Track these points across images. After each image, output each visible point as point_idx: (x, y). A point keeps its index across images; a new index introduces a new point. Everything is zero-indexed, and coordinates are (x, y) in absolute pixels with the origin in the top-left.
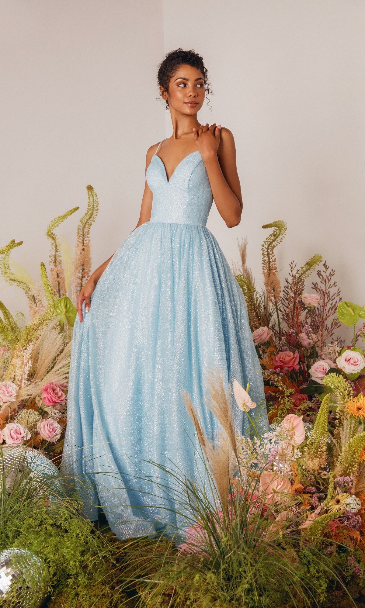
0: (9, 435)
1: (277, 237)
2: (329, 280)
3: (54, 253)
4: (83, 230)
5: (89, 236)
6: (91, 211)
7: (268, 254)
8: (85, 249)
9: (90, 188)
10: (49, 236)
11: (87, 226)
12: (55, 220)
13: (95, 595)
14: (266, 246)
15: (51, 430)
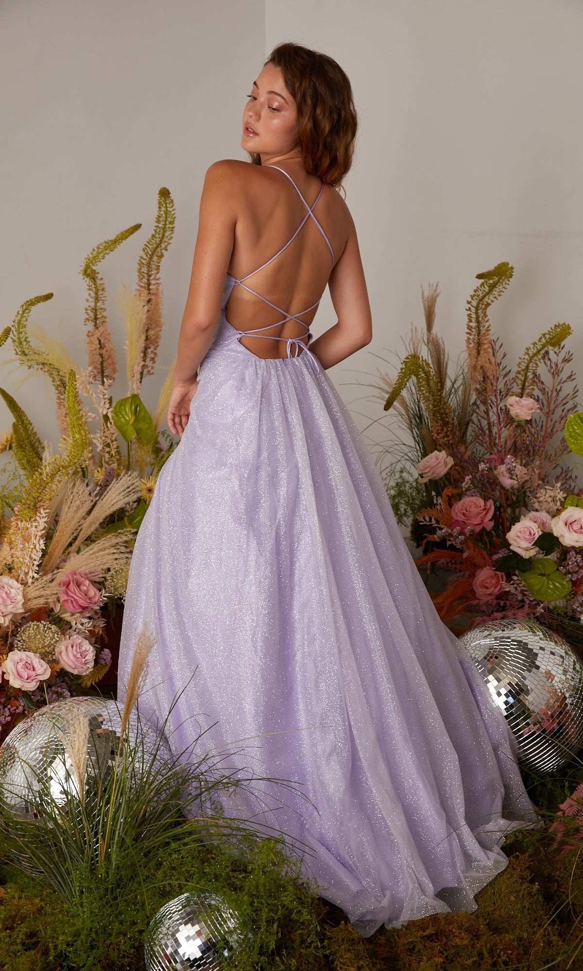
3: (92, 305)
4: (148, 265)
5: (159, 276)
6: (161, 233)
7: (477, 317)
8: (151, 299)
9: (164, 193)
10: (88, 275)
11: (155, 258)
12: (98, 248)
14: (474, 303)
15: (79, 655)
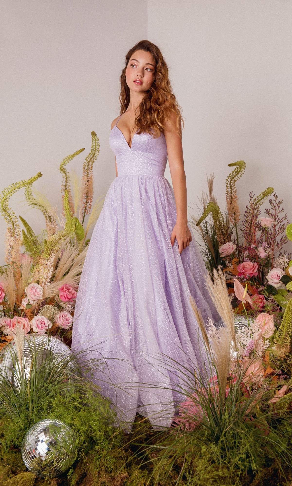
0: (36, 324)
1: (237, 174)
2: (279, 207)
3: (65, 184)
4: (88, 166)
5: (92, 171)
6: (94, 151)
7: (231, 186)
8: (89, 181)
9: (94, 134)
10: (62, 170)
11: (91, 163)
12: (66, 158)
13: (114, 457)
14: (229, 180)
15: (65, 320)
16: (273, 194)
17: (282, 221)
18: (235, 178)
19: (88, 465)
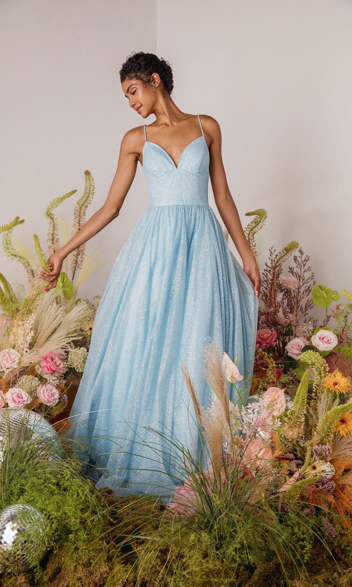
0: (11, 398)
1: (258, 225)
2: (304, 265)
3: (51, 232)
4: (80, 211)
5: (85, 217)
6: (88, 194)
7: (250, 239)
9: (87, 173)
10: (48, 215)
11: (83, 208)
12: (54, 201)
13: (93, 550)
15: (50, 395)
16: (298, 249)
17: (307, 281)
18: (254, 230)
19: (63, 559)
